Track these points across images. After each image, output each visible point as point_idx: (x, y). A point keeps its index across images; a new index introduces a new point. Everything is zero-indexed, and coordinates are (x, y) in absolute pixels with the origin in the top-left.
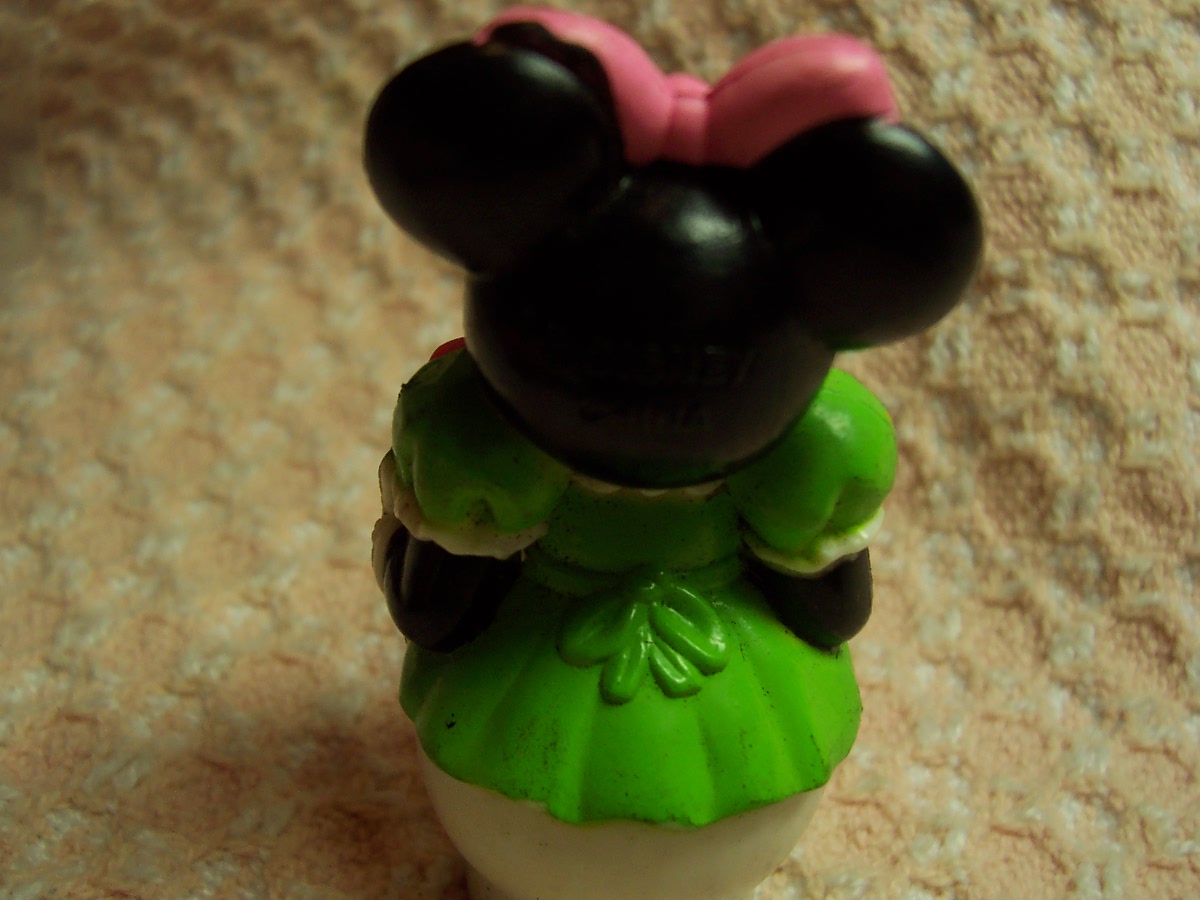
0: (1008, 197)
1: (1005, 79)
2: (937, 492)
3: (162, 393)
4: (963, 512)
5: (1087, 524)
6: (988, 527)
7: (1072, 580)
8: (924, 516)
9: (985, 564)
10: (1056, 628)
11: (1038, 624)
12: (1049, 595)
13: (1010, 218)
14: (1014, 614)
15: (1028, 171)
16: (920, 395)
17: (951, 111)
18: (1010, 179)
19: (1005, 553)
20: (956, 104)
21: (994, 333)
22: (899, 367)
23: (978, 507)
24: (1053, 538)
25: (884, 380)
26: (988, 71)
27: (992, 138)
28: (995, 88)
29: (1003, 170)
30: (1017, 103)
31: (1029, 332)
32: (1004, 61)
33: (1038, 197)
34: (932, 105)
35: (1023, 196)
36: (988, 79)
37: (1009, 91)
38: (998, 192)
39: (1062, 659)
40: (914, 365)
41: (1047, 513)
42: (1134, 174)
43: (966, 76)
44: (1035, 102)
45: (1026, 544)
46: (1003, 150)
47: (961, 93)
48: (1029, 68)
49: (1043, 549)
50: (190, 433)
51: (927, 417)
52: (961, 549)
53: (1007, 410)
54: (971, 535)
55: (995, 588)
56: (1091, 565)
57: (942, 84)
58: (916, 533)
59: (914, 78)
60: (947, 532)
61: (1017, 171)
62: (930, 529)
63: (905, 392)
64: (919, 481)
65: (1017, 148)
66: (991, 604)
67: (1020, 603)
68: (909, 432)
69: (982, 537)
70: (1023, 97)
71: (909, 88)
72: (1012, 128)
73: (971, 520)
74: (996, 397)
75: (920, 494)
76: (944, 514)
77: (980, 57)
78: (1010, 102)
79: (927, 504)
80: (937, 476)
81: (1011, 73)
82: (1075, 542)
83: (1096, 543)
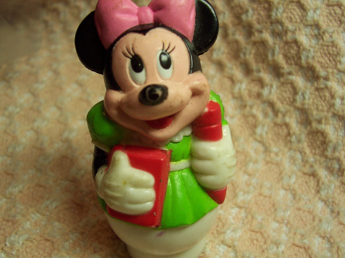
0: (326, 52)
1: (331, 14)
2: (293, 139)
3: (75, 86)
4: (301, 145)
5: (337, 154)
6: (307, 151)
7: (330, 170)
8: (289, 145)
9: (305, 162)
10: (323, 184)
11: (318, 182)
12: (323, 173)
13: (326, 58)
14: (311, 178)
15: (334, 44)
16: (292, 109)
17: (312, 23)
18: (328, 46)
19: (311, 159)
20: (314, 21)
21: (317, 93)
22: (287, 99)
23: (305, 144)
24: (326, 157)
25: (282, 103)
26: (326, 11)
27: (324, 33)
28: (327, 16)
29: (326, 43)
30: (333, 22)
31: (327, 94)
32: (331, 8)
33: (336, 53)
34: (307, 20)
35: (331, 52)
36: (325, 13)
37: (331, 18)
38: (323, 50)
39: (323, 193)
40: (292, 99)
41: (325, 149)
43: (318, 12)
44: (339, 22)
45: (318, 157)
46: (326, 37)
47: (316, 18)
48: (338, 11)
49: (323, 160)
50: (81, 99)
51: (294, 115)
52: (299, 156)
53: (318, 117)
54: (302, 152)
55: (307, 169)
56: (337, 166)
57: (310, 14)
58: (286, 150)
59: (302, 11)
60: (295, 151)
61: (330, 44)
62: (290, 149)
63: (288, 107)
64: (289, 134)
65: (331, 36)
66: (305, 174)
67: (314, 175)
68: (287, 120)
69: (305, 153)
70: (335, 20)
71: (300, 14)
72: (330, 30)
73: (303, 148)
74: (315, 113)
75: (289, 138)
76: (295, 145)
77: (323, 6)
78: (331, 21)
79: (290, 142)
80: (294, 134)
81: (332, 12)
82: (332, 159)
83: (339, 160)
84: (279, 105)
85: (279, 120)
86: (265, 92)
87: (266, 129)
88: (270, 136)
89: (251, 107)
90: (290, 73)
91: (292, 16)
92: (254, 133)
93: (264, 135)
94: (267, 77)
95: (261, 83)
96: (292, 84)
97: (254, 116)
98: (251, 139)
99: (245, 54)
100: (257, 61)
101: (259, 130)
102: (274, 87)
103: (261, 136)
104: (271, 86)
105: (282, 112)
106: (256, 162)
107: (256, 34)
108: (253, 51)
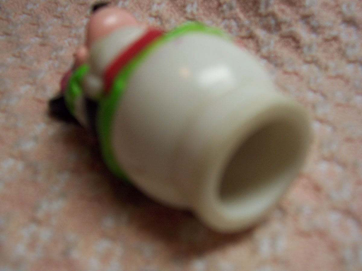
2: (225, 7)
4: (233, 12)
5: (270, 9)
6: (241, 16)
7: (267, 28)
8: (222, 15)
9: (241, 27)
10: (263, 42)
11: (257, 42)
12: (260, 33)
14: (250, 40)
19: (246, 22)
23: (238, 10)
24: (260, 15)
39: (264, 51)
41: (258, 8)
45: (252, 19)
49: (257, 19)
52: (233, 23)
54: (236, 19)
55: (244, 33)
56: (273, 22)
58: (220, 20)
60: (229, 19)
62: (224, 19)
64: (220, 5)
66: (243, 38)
67: (251, 36)
69: (239, 19)
73: (236, 14)
75: (220, 9)
76: (227, 14)
79: (223, 11)
82: (267, 15)
83: (273, 15)
87: (195, 5)
88: (201, 11)
92: (185, 12)
93: (195, 12)
98: (182, 19)
101: (189, 9)
103: (192, 13)
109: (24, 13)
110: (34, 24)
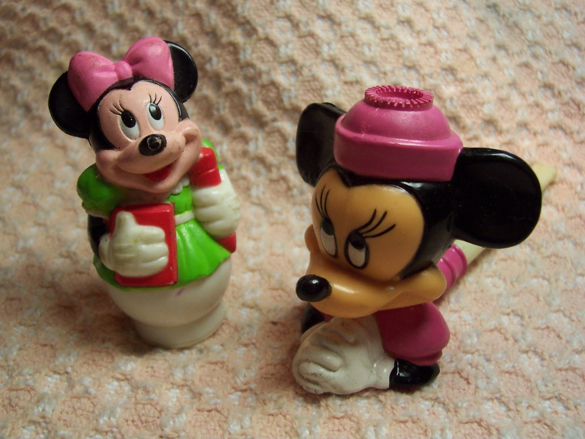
0: (309, 88)
1: (304, 46)
2: (295, 192)
3: (11, 190)
8: (292, 200)
13: (310, 95)
15: (315, 78)
16: (285, 159)
17: (286, 59)
18: (309, 81)
20: (288, 56)
22: (278, 150)
25: (273, 155)
26: (298, 44)
27: (301, 68)
28: (301, 49)
29: (307, 79)
30: (309, 54)
32: (303, 39)
33: (319, 87)
34: (280, 57)
35: (314, 87)
36: (298, 46)
37: (306, 50)
38: (305, 86)
40: (283, 149)
42: (350, 76)
43: (291, 46)
44: (315, 53)
46: (305, 72)
47: (289, 52)
48: (312, 41)
50: (25, 203)
51: (289, 166)
57: (283, 50)
58: (289, 206)
59: (273, 48)
60: (300, 205)
61: (311, 79)
62: (294, 204)
63: (281, 159)
64: (289, 189)
65: (310, 70)
68: (284, 172)
70: (311, 52)
71: (271, 52)
72: (308, 63)
75: (290, 193)
76: (299, 199)
77: (295, 39)
78: (306, 54)
79: (292, 196)
80: (295, 186)
81: (306, 43)
84: (270, 159)
85: (274, 175)
86: (251, 147)
87: (261, 188)
88: (268, 195)
89: (239, 168)
90: (274, 120)
91: (263, 55)
92: (249, 196)
93: (261, 196)
94: (249, 130)
95: (244, 138)
96: (279, 131)
97: (244, 178)
98: (247, 204)
99: (218, 110)
100: (234, 116)
101: (254, 192)
102: (260, 139)
103: (258, 197)
104: (257, 139)
105: (275, 166)
106: (259, 225)
107: (227, 84)
108: (227, 104)
109: (51, 194)
110: (69, 210)
